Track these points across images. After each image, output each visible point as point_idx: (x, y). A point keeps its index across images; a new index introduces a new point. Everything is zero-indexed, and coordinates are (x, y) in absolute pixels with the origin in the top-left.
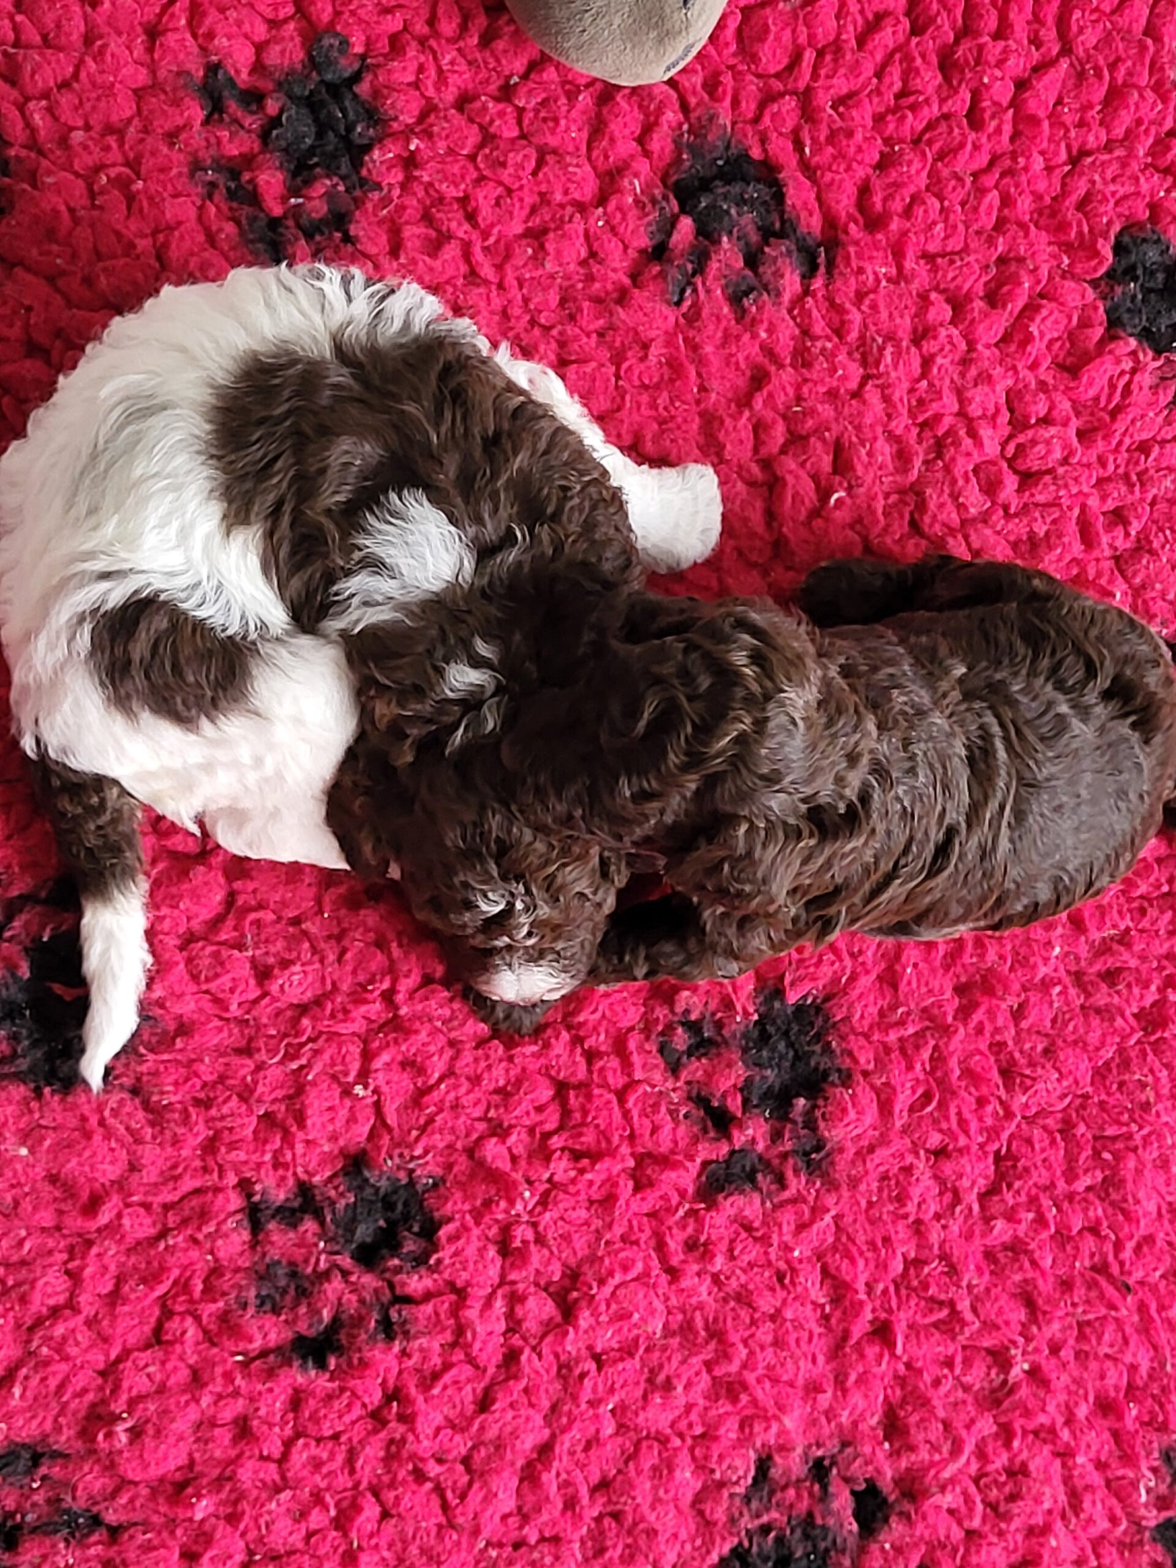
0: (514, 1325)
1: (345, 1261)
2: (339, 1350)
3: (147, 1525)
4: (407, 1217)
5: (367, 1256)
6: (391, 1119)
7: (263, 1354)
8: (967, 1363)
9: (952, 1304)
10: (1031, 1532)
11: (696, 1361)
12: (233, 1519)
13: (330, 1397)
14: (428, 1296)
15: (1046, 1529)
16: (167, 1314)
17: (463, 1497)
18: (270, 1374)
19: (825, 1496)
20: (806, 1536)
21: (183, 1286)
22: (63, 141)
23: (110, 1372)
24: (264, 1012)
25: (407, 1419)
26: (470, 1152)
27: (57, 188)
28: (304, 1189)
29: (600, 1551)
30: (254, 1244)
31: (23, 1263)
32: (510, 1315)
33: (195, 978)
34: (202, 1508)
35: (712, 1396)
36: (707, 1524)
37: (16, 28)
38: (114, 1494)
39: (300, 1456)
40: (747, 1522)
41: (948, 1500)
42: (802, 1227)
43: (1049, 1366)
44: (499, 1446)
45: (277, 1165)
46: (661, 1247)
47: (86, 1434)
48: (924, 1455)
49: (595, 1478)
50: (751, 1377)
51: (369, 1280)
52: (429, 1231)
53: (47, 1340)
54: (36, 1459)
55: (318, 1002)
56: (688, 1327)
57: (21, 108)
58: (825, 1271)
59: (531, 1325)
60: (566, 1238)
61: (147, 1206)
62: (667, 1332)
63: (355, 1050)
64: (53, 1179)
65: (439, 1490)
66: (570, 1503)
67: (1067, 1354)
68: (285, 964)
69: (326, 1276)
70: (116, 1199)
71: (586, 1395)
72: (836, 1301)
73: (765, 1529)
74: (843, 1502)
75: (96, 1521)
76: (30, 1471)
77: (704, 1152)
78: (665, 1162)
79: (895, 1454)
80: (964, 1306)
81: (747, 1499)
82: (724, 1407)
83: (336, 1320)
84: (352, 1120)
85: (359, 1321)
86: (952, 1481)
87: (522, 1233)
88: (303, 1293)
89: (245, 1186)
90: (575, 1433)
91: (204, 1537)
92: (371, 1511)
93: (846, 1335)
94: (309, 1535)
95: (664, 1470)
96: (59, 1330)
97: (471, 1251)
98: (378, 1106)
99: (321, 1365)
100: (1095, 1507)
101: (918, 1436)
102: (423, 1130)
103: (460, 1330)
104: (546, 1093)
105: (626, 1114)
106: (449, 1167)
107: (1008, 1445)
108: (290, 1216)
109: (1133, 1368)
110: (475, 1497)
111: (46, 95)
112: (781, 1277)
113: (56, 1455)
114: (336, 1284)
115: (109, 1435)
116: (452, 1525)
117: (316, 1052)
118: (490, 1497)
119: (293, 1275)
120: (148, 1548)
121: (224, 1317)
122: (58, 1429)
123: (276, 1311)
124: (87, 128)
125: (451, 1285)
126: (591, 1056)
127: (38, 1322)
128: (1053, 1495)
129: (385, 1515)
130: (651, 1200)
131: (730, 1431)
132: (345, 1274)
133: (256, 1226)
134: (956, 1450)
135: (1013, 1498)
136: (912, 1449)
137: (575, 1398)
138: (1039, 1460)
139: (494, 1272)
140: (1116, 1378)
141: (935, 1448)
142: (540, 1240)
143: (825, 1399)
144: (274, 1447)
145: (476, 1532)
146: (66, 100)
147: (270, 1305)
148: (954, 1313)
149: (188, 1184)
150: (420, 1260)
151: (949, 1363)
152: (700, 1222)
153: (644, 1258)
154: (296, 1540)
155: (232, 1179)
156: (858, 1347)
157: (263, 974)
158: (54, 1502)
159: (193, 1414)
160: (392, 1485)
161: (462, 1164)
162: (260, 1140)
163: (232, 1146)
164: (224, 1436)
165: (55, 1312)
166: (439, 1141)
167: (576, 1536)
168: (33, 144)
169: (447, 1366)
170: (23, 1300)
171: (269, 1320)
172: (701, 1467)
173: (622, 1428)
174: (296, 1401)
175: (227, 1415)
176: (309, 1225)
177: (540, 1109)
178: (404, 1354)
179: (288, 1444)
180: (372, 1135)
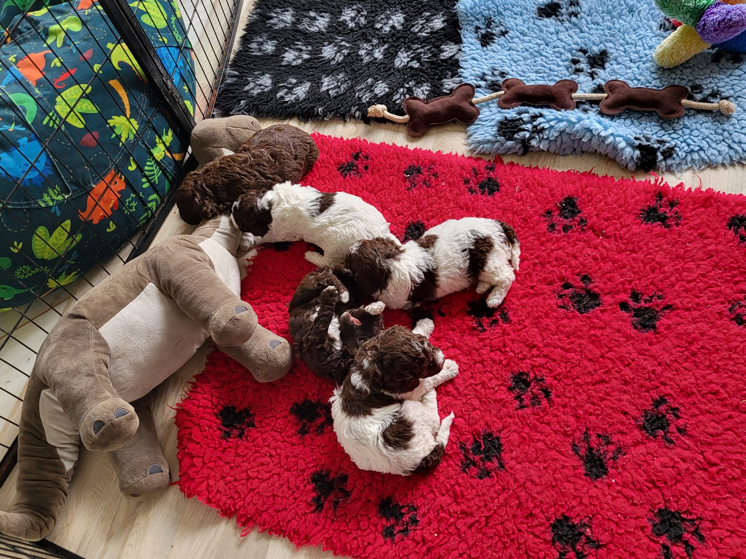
0: (538, 356)
1: (529, 389)
2: (547, 389)
3: (586, 423)
4: (519, 378)
5: (528, 385)
6: (501, 382)
7: (549, 403)
8: (536, 271)
9: (525, 274)
10: (568, 256)
11: (542, 321)
12: (582, 406)
13: (556, 390)
14: (534, 373)
15: (567, 253)
16: (543, 422)
17: (573, 363)
18: (553, 402)
19: (565, 295)
20: (574, 298)
21: (537, 420)
22: (316, 460)
23: (556, 432)
24: (482, 409)
25: (560, 374)
26: (505, 367)
27: (325, 461)
28: (516, 398)
29: (581, 336)
30: (528, 407)
31: (536, 451)
32: (536, 357)
33: (477, 423)
34: (581, 412)
35: (549, 318)
36: (574, 317)
37: (294, 471)
38: (580, 430)
39: (569, 395)
40: (572, 309)
41: (563, 271)
42: (513, 304)
43: (536, 255)
44: (562, 357)
45: (512, 404)
46: (520, 330)
47: (569, 436)
48: (555, 277)
49: (566, 338)
50: (544, 311)
51: (532, 384)
52: (522, 374)
53: (551, 445)
54: (575, 445)
55: (479, 398)
56: (535, 323)
57: (310, 468)
58: (522, 299)
59: (538, 353)
60: (520, 347)
61: (523, 428)
62: (537, 328)
63: (488, 391)
64: (519, 447)
65: (572, 368)
66: (572, 343)
67: (532, 252)
68: (472, 405)
69: (533, 393)
70: (522, 434)
71: (550, 341)
72: (527, 296)
73: (573, 306)
74: (566, 291)
75: (586, 433)
76: (577, 446)
77: (501, 323)
78: (504, 330)
79: (556, 283)
80: (525, 272)
81: (568, 310)
82: (550, 315)
83: (541, 390)
84: (501, 390)
85: (541, 385)
86: (559, 271)
87: (520, 356)
88: (537, 397)
89: (517, 409)
90: (558, 343)
91: (586, 412)
92: (578, 380)
93: (533, 294)
94: (584, 391)
95: (564, 326)
96: (549, 443)
97: (524, 365)
98: (499, 386)
99: (550, 392)
100: (562, 244)
101: (552, 278)
102: (502, 376)
103: (540, 366)
104: (493, 354)
105: (495, 338)
106: (509, 371)
107: (551, 262)
108: (521, 401)
109: (534, 240)
110: (573, 361)
111: (307, 464)
112: (523, 307)
113: (574, 442)
114: (533, 390)
115: (568, 431)
116: (579, 365)
117: (489, 398)
118: (573, 358)
119: (533, 399)
120: (590, 422)
121: (542, 411)
122: (568, 441)
123: (540, 402)
124: (312, 456)
125: (532, 369)
126: (485, 346)
127: (548, 447)
128: (560, 252)
129: (578, 378)
130: (511, 332)
131: (555, 314)
132: (532, 389)
133: (524, 407)
134: (554, 271)
135: (562, 260)
136: (554, 279)
137: (552, 343)
138: (554, 255)
139: (528, 361)
140: (536, 242)
141: (554, 275)
142: (521, 352)
143: (546, 297)
144: (567, 400)
145: (580, 360)
146: (307, 460)
147: (539, 403)
148: (527, 273)
149: (517, 420)
150: (527, 375)
151: (537, 274)
152: (516, 323)
153: (523, 333)
154: (585, 394)
155: (515, 412)
156: (536, 291)
157: (475, 409)
158: (583, 441)
159: (562, 416)
160: (572, 377)
161: (508, 368)
162: (507, 407)
163: (509, 412)
164: (566, 410)
165: (545, 444)
166: (504, 373)
167: (578, 341)
168: (316, 466)
169: (548, 368)
170: (544, 450)
171: (542, 403)
172: (563, 319)
173: (556, 334)
174: (558, 396)
175: (562, 410)
176: (523, 397)
177: (496, 355)
178: (546, 376)
179: (566, 397)
180: (504, 386)
